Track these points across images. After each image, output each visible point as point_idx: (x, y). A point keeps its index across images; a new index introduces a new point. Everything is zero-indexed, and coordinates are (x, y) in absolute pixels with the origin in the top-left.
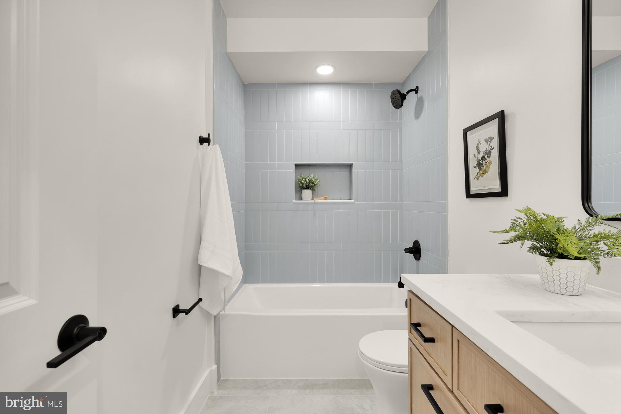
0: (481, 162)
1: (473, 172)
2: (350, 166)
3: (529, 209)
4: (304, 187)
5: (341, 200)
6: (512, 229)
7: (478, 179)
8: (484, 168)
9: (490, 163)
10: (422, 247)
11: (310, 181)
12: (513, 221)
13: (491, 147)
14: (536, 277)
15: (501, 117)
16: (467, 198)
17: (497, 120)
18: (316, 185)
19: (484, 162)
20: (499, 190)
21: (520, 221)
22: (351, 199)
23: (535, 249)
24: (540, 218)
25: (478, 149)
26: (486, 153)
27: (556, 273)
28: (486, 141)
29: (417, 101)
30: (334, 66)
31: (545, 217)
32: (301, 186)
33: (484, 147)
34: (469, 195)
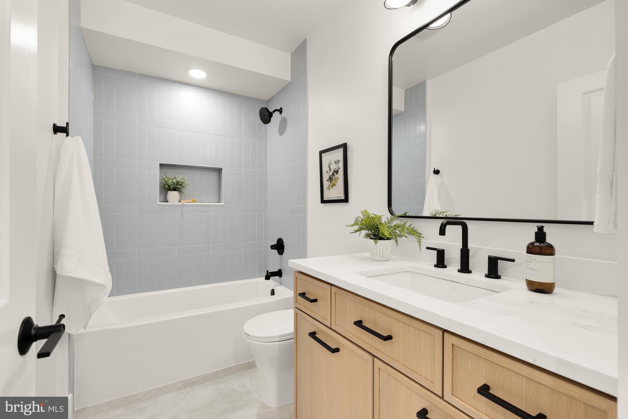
0: (331, 177)
1: (326, 184)
2: (219, 171)
3: (366, 211)
4: (170, 189)
5: (209, 202)
6: (356, 223)
7: (329, 190)
8: (334, 182)
9: (338, 178)
10: (285, 244)
11: (178, 183)
12: (356, 219)
13: (338, 167)
14: (368, 254)
15: (344, 146)
16: (321, 203)
17: (343, 148)
18: (184, 187)
19: (334, 177)
20: (343, 198)
21: (359, 218)
22: (219, 202)
23: (367, 236)
24: (370, 216)
25: (329, 167)
26: (335, 171)
27: (378, 249)
28: (335, 162)
29: (281, 120)
30: (208, 73)
31: (373, 216)
32: (167, 187)
33: (334, 167)
34: (323, 201)
